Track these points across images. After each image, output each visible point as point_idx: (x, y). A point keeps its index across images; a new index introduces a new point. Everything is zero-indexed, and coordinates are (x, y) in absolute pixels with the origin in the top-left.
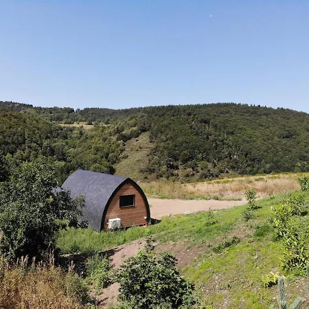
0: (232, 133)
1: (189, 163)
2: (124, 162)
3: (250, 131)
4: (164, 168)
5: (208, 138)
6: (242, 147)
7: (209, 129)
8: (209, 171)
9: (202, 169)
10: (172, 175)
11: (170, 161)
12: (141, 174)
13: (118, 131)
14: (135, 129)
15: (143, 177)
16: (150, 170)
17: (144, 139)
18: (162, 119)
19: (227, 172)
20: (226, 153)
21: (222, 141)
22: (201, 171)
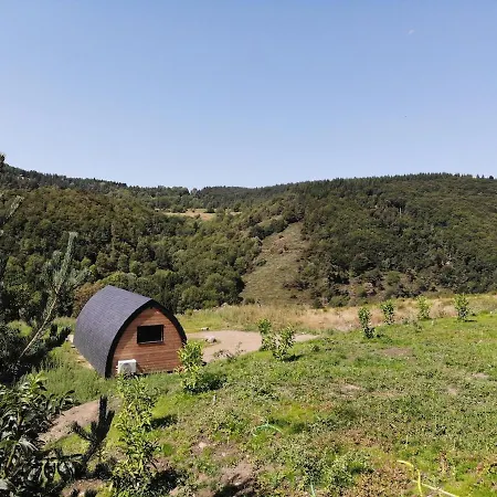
0: (444, 224)
1: (367, 273)
2: (259, 271)
3: (474, 221)
4: (324, 282)
5: (400, 232)
6: (460, 247)
7: (405, 217)
8: (401, 287)
9: (390, 284)
10: (338, 293)
11: (334, 270)
12: (286, 291)
13: (252, 222)
14: (278, 218)
15: (289, 295)
16: (301, 285)
17: (293, 232)
18: (322, 201)
19: (434, 290)
20: (433, 258)
21: (426, 237)
22: (388, 288)
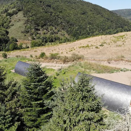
0: (61, 12)
1: (44, 27)
2: (12, 28)
3: (68, 11)
4: (33, 30)
5: (51, 15)
6: (66, 19)
7: (51, 10)
8: (54, 31)
9: (51, 30)
10: (38, 33)
11: (36, 27)
12: (22, 34)
13: (6, 11)
14: (15, 9)
15: (24, 35)
16: (27, 32)
17: (20, 15)
19: (61, 31)
20: (60, 22)
21: (58, 16)
